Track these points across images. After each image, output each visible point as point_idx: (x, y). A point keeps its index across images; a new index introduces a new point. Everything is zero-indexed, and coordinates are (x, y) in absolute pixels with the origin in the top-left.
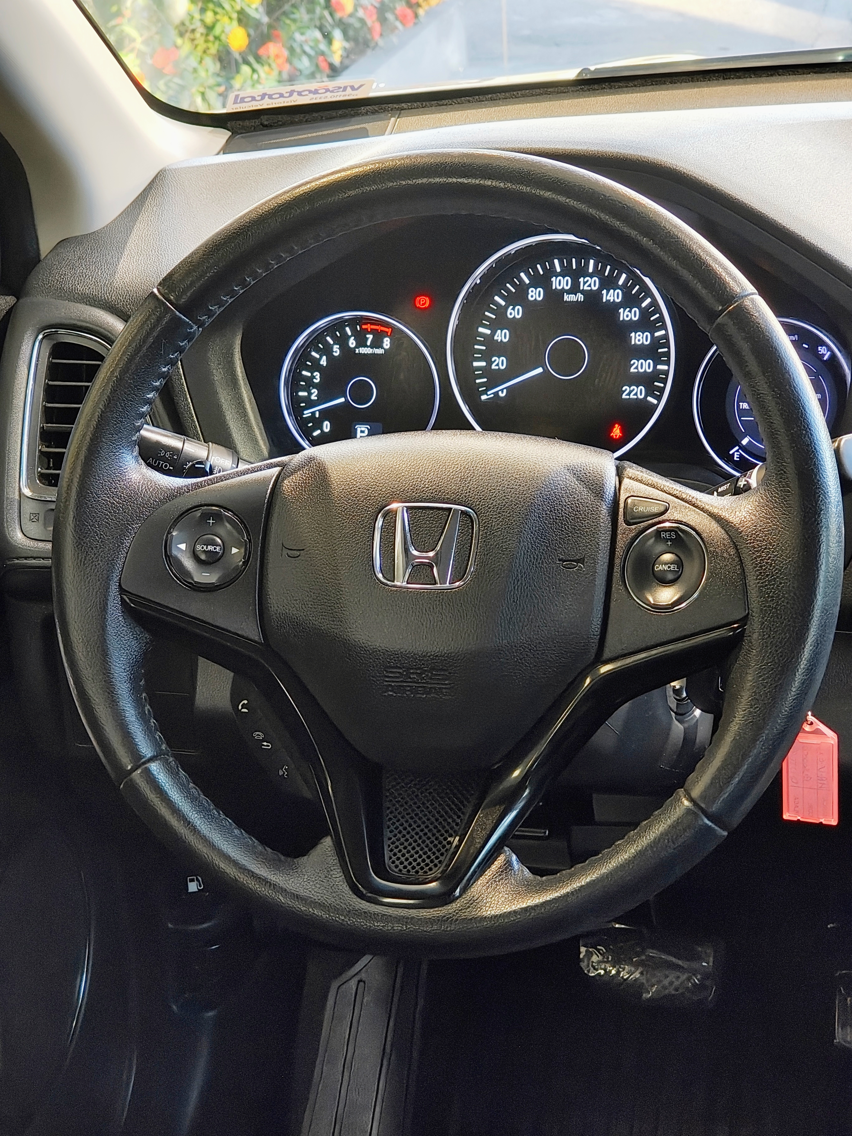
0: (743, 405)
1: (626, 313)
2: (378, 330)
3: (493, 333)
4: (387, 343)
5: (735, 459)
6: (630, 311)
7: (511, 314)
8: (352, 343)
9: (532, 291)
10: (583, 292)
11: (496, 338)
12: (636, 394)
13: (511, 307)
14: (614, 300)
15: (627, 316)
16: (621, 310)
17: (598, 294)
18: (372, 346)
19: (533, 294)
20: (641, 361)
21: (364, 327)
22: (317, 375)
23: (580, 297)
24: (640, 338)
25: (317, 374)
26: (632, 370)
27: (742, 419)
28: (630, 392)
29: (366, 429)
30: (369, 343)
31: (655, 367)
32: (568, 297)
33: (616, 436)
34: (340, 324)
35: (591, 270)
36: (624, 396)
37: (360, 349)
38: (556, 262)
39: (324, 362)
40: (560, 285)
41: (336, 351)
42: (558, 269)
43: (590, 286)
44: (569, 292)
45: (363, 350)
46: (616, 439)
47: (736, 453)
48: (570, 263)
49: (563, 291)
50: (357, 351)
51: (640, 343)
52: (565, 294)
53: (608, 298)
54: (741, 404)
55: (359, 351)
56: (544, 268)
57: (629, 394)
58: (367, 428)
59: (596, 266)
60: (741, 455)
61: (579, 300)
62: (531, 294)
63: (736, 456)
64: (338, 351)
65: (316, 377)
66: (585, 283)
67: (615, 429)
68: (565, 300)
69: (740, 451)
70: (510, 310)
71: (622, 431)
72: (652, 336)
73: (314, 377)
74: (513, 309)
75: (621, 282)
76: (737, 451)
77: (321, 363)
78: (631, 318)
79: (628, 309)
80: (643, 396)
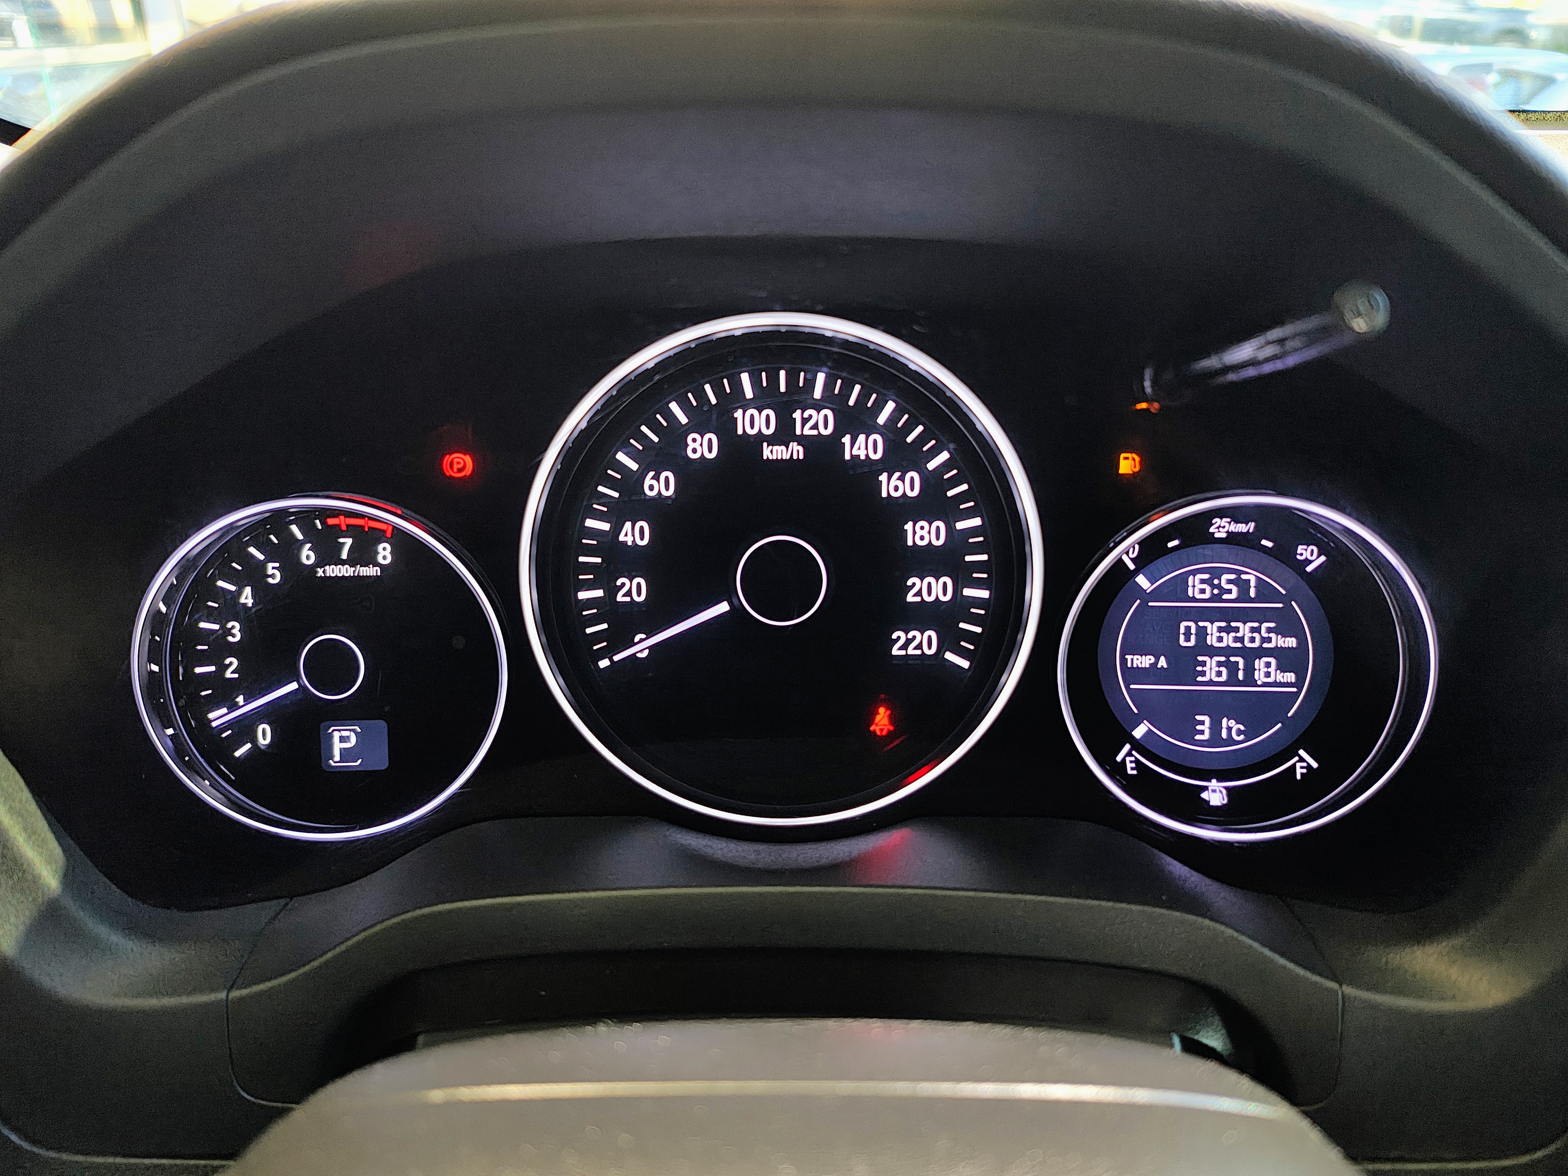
0: (1132, 660)
1: (894, 481)
2: (362, 527)
3: (617, 529)
4: (385, 553)
5: (1130, 772)
6: (902, 479)
7: (651, 488)
8: (307, 556)
9: (694, 440)
10: (802, 440)
11: (622, 538)
12: (919, 647)
13: (652, 474)
14: (867, 456)
15: (896, 489)
16: (883, 477)
17: (833, 444)
18: (352, 561)
19: (697, 445)
20: (928, 580)
21: (331, 521)
22: (233, 627)
23: (797, 451)
24: (924, 533)
25: (235, 626)
26: (910, 598)
27: (1132, 686)
28: (909, 642)
29: (353, 734)
30: (344, 556)
31: (957, 591)
32: (771, 452)
33: (881, 730)
34: (279, 518)
35: (817, 394)
36: (895, 652)
37: (327, 567)
38: (745, 377)
39: (247, 597)
40: (752, 427)
41: (274, 574)
42: (749, 394)
43: (815, 427)
44: (773, 440)
45: (333, 571)
46: (881, 737)
47: (1128, 759)
48: (774, 380)
49: (760, 438)
50: (320, 572)
51: (925, 542)
52: (765, 444)
53: (855, 452)
54: (1129, 657)
55: (324, 572)
56: (718, 391)
57: (905, 647)
58: (353, 731)
59: (829, 385)
60: (1137, 761)
61: (795, 457)
62: (691, 445)
63: (1129, 766)
64: (278, 574)
65: (234, 631)
66: (805, 421)
67: (878, 718)
68: (765, 457)
69: (1134, 753)
70: (648, 481)
71: (892, 719)
72: (950, 529)
73: (229, 632)
74: (656, 478)
75: (882, 419)
76: (1129, 754)
77: (242, 600)
78: (904, 493)
79: (897, 475)
80: (933, 651)
